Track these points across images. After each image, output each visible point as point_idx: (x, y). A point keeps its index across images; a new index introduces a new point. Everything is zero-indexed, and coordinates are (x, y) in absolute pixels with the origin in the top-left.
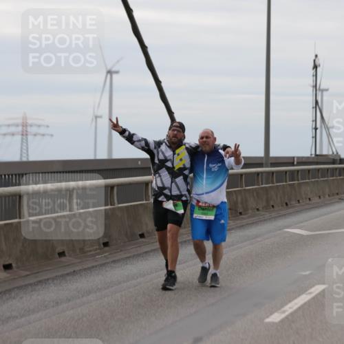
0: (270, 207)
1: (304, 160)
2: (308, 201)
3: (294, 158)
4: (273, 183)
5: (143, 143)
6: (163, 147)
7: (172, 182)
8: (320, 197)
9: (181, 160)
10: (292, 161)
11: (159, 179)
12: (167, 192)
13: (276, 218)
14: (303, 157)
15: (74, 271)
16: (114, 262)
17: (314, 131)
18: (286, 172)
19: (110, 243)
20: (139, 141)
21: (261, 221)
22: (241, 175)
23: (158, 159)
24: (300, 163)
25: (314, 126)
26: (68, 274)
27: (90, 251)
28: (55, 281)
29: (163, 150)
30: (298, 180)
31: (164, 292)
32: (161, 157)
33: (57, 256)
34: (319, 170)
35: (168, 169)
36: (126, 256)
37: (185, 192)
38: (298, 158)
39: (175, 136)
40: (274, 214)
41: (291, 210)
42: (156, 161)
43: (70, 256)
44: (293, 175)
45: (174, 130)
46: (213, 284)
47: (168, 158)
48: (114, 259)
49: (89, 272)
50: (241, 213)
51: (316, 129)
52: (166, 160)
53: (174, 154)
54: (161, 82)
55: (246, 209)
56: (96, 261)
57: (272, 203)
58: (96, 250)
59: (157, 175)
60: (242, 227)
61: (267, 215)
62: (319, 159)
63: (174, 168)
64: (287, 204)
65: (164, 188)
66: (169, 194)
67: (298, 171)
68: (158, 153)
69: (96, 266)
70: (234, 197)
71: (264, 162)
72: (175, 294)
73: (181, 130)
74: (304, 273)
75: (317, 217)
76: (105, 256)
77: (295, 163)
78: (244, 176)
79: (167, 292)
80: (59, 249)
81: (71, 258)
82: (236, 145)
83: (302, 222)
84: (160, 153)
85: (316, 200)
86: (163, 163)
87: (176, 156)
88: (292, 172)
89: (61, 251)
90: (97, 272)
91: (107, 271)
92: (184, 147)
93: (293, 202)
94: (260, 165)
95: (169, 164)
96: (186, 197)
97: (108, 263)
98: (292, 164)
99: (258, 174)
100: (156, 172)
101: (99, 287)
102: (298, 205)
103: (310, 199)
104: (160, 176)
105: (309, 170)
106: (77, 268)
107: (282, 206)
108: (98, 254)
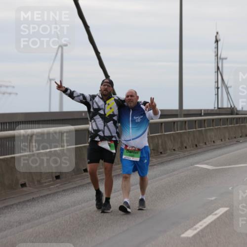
0: (183, 148)
1: (209, 112)
2: (212, 143)
3: (201, 110)
4: (185, 129)
5: (81, 97)
6: (97, 99)
7: (104, 126)
8: (222, 140)
9: (111, 108)
10: (200, 113)
11: (94, 124)
12: (101, 133)
13: (188, 156)
14: (208, 110)
15: (33, 198)
16: (64, 191)
17: (216, 89)
18: (195, 121)
19: (61, 177)
20: (78, 96)
21: (177, 159)
22: (162, 123)
23: (93, 108)
24: (206, 114)
25: (216, 86)
26: (28, 201)
27: (45, 183)
28: (19, 206)
29: (97, 101)
30: (205, 127)
31: (103, 214)
32: (95, 106)
33: (20, 186)
34: (220, 119)
35: (101, 115)
36: (73, 186)
37: (114, 134)
38: (205, 110)
39: (106, 90)
40: (186, 153)
41: (199, 150)
42: (92, 110)
43: (30, 187)
44: (201, 123)
45: (105, 85)
46: (141, 208)
47: (101, 107)
48: (65, 188)
49: (44, 199)
50: (161, 153)
51: (218, 88)
52: (99, 109)
53: (105, 104)
54: (99, 53)
55: (165, 150)
56: (50, 190)
57: (185, 145)
58: (50, 181)
59: (93, 121)
60: (162, 163)
61: (182, 154)
62: (220, 111)
63: (105, 114)
64: (196, 145)
65: (98, 130)
66: (102, 135)
67: (205, 120)
68: (93, 103)
69: (50, 194)
70: (156, 140)
71: (179, 113)
72: (111, 215)
73: (110, 85)
74: (210, 199)
75: (219, 156)
76: (57, 187)
77: (203, 114)
78: (163, 124)
79: (105, 214)
80: (22, 181)
81: (31, 189)
82: (151, 98)
83: (208, 159)
84: (95, 104)
85: (218, 142)
86: (97, 111)
87: (107, 105)
88: (200, 121)
89: (23, 183)
90: (51, 199)
91: (58, 198)
92: (113, 99)
93: (201, 144)
94: (176, 116)
95: (101, 112)
96: (116, 138)
97: (59, 192)
98: (200, 115)
99: (174, 122)
100: (92, 118)
101: (53, 210)
102: (205, 146)
103: (214, 142)
104: (95, 121)
105: (213, 120)
106: (35, 196)
107: (193, 147)
108: (52, 185)
